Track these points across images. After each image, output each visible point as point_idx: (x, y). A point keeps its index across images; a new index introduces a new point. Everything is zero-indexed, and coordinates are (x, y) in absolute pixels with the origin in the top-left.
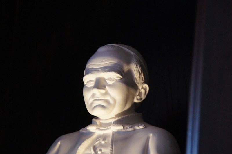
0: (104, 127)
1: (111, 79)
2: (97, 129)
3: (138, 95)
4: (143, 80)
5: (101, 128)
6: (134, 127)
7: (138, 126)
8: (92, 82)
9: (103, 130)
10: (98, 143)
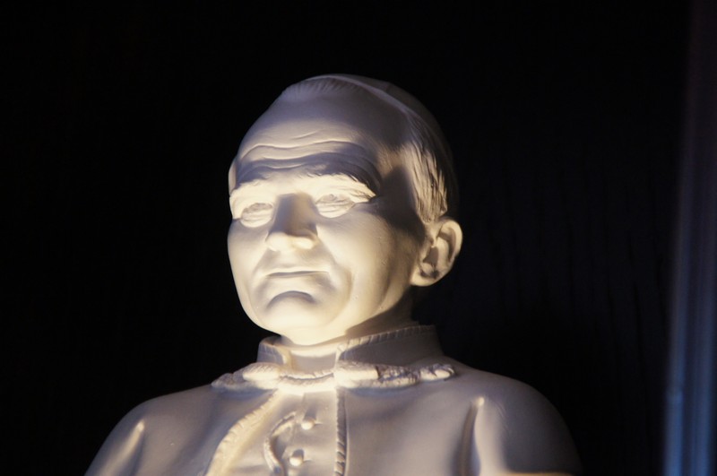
0: (307, 373)
1: (332, 199)
2: (282, 378)
3: (425, 261)
4: (442, 208)
5: (296, 377)
6: (416, 373)
7: (432, 371)
8: (264, 209)
9: (304, 384)
10: (289, 428)
